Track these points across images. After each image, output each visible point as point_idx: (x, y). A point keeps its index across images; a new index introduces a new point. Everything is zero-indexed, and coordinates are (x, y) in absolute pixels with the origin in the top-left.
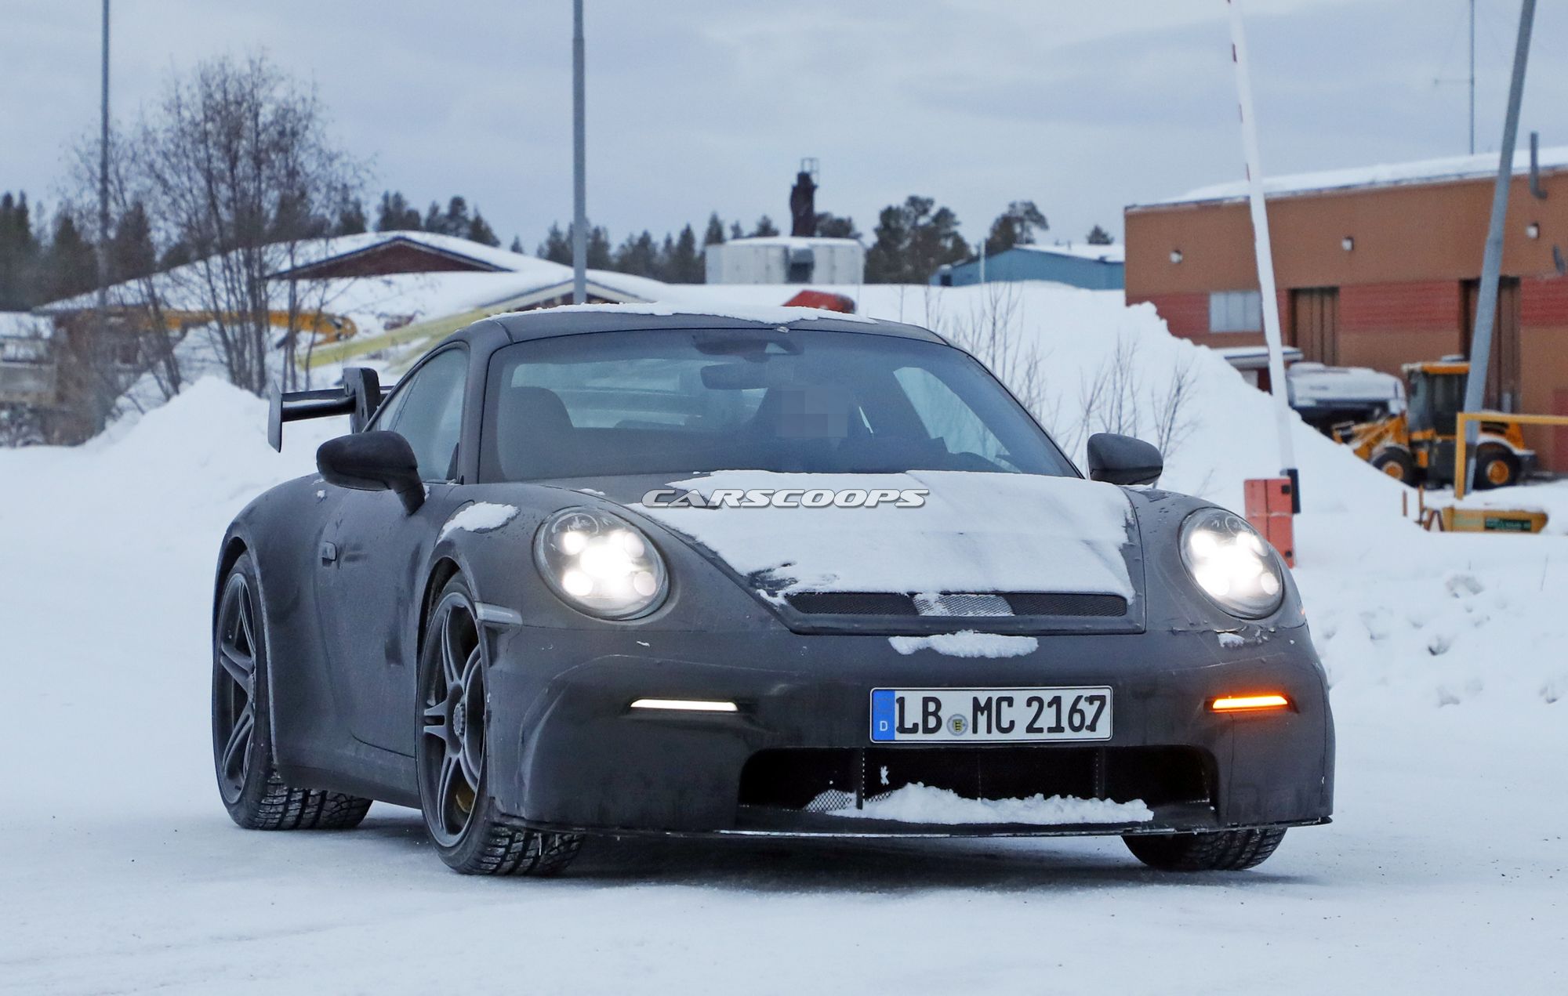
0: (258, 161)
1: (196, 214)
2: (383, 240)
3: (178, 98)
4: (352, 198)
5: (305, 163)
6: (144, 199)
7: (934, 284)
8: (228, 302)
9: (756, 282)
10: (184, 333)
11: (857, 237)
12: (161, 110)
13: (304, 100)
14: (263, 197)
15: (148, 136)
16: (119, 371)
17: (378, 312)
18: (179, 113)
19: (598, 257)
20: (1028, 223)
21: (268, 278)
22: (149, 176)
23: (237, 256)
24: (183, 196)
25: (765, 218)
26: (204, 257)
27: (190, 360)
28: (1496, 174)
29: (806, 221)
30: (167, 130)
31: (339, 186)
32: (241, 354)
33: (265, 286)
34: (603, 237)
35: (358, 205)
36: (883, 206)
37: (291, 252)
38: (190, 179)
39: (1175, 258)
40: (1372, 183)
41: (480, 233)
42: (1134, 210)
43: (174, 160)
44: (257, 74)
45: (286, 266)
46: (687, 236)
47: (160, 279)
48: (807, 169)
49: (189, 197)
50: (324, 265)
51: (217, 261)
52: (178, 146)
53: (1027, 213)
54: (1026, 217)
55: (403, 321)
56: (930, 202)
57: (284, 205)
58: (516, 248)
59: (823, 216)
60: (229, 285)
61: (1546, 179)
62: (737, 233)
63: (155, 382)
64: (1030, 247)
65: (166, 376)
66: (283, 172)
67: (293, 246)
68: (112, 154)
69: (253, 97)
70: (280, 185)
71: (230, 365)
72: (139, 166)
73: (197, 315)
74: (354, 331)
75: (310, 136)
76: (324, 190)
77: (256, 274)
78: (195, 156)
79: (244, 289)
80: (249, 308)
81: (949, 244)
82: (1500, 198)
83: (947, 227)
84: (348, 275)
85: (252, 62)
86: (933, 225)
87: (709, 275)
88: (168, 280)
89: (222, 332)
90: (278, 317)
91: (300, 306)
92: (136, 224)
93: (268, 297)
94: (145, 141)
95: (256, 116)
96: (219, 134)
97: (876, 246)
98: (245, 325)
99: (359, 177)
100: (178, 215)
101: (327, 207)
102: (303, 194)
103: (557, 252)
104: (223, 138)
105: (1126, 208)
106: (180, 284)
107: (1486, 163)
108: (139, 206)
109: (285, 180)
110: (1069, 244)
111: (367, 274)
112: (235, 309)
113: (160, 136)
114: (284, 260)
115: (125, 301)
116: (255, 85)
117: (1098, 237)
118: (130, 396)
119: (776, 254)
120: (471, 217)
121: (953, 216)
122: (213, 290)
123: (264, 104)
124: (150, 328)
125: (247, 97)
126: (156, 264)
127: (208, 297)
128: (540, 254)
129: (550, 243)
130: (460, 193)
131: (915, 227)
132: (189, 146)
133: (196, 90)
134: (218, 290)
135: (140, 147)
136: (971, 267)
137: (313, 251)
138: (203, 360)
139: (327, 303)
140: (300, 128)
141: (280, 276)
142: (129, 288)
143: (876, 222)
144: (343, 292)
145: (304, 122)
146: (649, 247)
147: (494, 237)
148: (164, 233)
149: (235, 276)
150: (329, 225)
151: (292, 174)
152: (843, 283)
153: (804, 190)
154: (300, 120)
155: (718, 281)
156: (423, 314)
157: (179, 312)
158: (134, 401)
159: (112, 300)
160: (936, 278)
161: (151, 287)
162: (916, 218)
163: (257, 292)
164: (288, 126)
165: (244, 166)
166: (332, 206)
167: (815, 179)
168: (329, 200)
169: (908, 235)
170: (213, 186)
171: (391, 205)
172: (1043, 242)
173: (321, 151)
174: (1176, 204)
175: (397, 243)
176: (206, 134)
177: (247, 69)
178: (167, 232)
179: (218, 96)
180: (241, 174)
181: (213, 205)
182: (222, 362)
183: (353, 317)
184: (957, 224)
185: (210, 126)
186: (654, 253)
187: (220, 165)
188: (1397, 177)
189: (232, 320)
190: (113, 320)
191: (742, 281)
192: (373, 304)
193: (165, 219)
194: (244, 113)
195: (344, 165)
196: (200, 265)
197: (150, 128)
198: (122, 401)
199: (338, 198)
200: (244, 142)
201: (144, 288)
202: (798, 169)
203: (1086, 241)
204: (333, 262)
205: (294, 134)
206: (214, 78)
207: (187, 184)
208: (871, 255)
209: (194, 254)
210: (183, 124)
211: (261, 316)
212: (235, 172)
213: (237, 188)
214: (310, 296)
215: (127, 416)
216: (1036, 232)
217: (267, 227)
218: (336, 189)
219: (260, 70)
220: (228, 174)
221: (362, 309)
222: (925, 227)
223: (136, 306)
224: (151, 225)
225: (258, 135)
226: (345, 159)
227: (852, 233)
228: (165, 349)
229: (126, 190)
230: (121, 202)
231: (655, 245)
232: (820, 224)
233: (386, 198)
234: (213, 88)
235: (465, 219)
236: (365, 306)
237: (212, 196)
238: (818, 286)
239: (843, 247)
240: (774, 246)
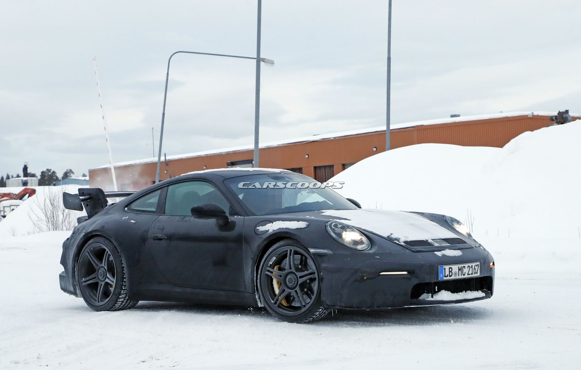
7: (52, 186)
9: (16, 186)
11: (37, 177)
20: (70, 173)
25: (18, 174)
28: (157, 161)
29: (26, 174)
36: (41, 171)
40: (136, 164)
46: (2, 178)
48: (26, 164)
53: (70, 171)
56: (51, 170)
59: (29, 173)
61: (168, 162)
62: (12, 177)
64: (71, 178)
81: (55, 178)
82: (158, 165)
83: (54, 174)
86: (51, 174)
87: (7, 185)
97: (40, 179)
105: (89, 170)
107: (156, 159)
110: (78, 177)
117: (84, 175)
119: (20, 181)
121: (55, 172)
131: (48, 175)
136: (59, 182)
143: (40, 174)
153: (25, 168)
155: (9, 187)
160: (52, 184)
162: (48, 173)
167: (27, 166)
172: (73, 177)
174: (98, 169)
184: (56, 174)
188: (140, 162)
191: (13, 186)
202: (24, 164)
203: (81, 176)
216: (72, 175)
222: (50, 175)
227: (35, 176)
232: (29, 175)
238: (29, 187)
239: (34, 179)
240: (20, 179)
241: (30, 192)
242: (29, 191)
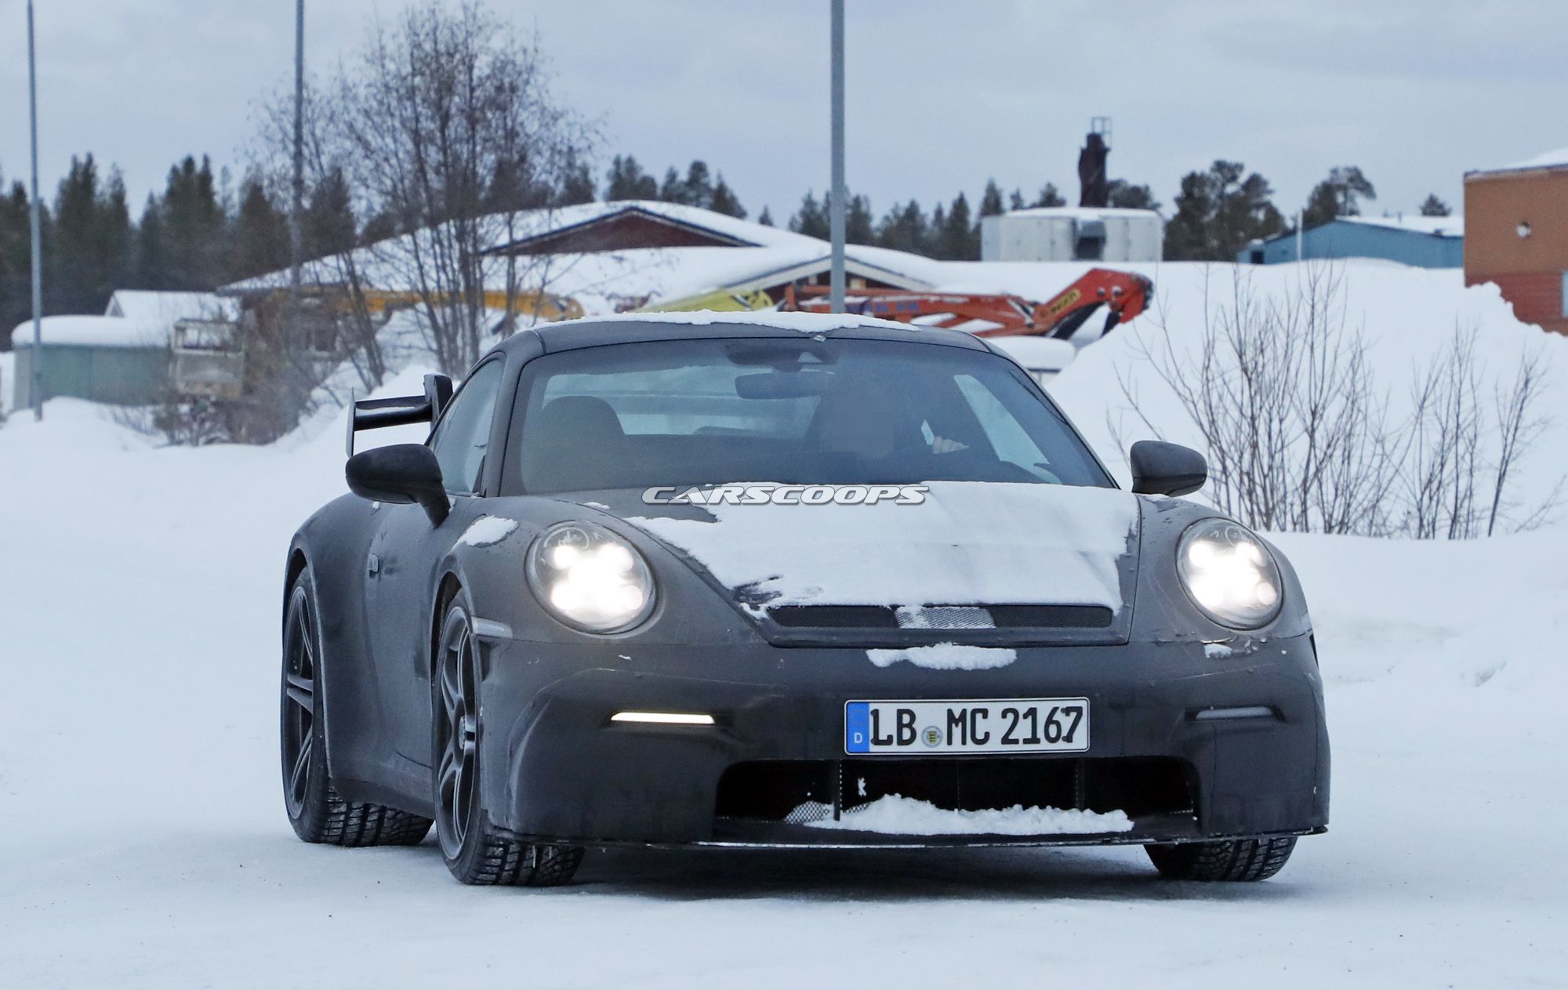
0: (472, 120)
1: (402, 180)
2: (614, 210)
3: (382, 48)
4: (579, 162)
5: (526, 123)
6: (341, 163)
7: (1245, 262)
8: (438, 282)
9: (1039, 259)
10: (388, 316)
11: (1155, 207)
12: (362, 63)
13: (525, 51)
14: (478, 161)
15: (346, 91)
16: (315, 359)
17: (608, 292)
18: (383, 66)
19: (858, 231)
20: (1352, 192)
21: (484, 254)
22: (348, 138)
23: (448, 228)
24: (387, 160)
25: (1049, 185)
26: (411, 230)
27: (395, 347)
29: (1096, 190)
30: (369, 85)
31: (565, 149)
32: (452, 340)
33: (480, 262)
34: (864, 208)
35: (585, 171)
37: (509, 224)
38: (395, 141)
39: (1522, 231)
41: (724, 203)
42: (1476, 176)
43: (377, 119)
44: (471, 20)
45: (503, 240)
46: (960, 206)
47: (360, 255)
48: (1098, 130)
49: (394, 161)
50: (546, 239)
51: (425, 234)
52: (381, 103)
53: (1351, 180)
54: (1350, 185)
55: (638, 302)
56: (1240, 167)
57: (502, 170)
58: (765, 220)
59: (1115, 184)
60: (439, 262)
62: (1018, 204)
63: (355, 372)
64: (1354, 219)
65: (368, 365)
66: (501, 132)
67: (511, 217)
68: (308, 113)
69: (467, 48)
70: (498, 148)
71: (440, 352)
72: (337, 127)
73: (402, 296)
74: (580, 313)
75: (531, 92)
76: (547, 154)
77: (470, 249)
78: (401, 115)
79: (456, 266)
80: (462, 289)
81: (1261, 215)
83: (1259, 195)
84: (575, 251)
85: (465, 8)
86: (1242, 193)
87: (985, 251)
88: (370, 256)
89: (431, 315)
90: (495, 298)
91: (519, 286)
92: (334, 193)
93: (483, 276)
94: (343, 98)
95: (471, 68)
96: (428, 89)
97: (1178, 218)
98: (457, 306)
99: (587, 139)
100: (381, 182)
101: (551, 173)
102: (523, 158)
103: (812, 224)
104: (433, 94)
105: (1466, 175)
106: (383, 260)
108: (338, 171)
109: (502, 142)
110: (1400, 216)
111: (595, 250)
112: (446, 289)
113: (362, 92)
114: (500, 233)
115: (321, 280)
116: (469, 34)
117: (1434, 208)
118: (326, 388)
119: (1062, 227)
120: (714, 185)
121: (1265, 183)
122: (421, 267)
123: (479, 56)
124: (349, 310)
125: (460, 47)
126: (356, 238)
127: (415, 275)
128: (792, 227)
129: (803, 214)
130: (700, 158)
131: (1221, 196)
132: (394, 103)
133: (402, 39)
134: (426, 267)
135: (337, 104)
136: (1284, 244)
137: (534, 223)
138: (410, 347)
139: (550, 282)
140: (520, 83)
141: (497, 251)
142: (326, 265)
143: (1177, 190)
144: (568, 269)
145: (525, 76)
146: (918, 218)
147: (739, 207)
148: (366, 202)
149: (447, 251)
150: (553, 194)
151: (511, 134)
152: (1139, 260)
153: (1094, 154)
154: (520, 74)
155: (996, 258)
156: (659, 295)
157: (382, 292)
158: (332, 394)
159: (307, 279)
160: (1246, 254)
161: (350, 263)
162: (1223, 186)
163: (471, 269)
164: (507, 81)
165: (457, 126)
166: (556, 172)
167: (1107, 141)
168: (552, 163)
169: (1214, 206)
170: (422, 148)
171: (623, 170)
172: (1368, 212)
173: (543, 109)
174: (1523, 170)
175: (629, 214)
176: (412, 92)
177: (460, 16)
178: (369, 201)
179: (428, 46)
180: (453, 136)
181: (422, 170)
182: (430, 349)
183: (580, 298)
184: (1270, 192)
185: (418, 80)
186: (923, 227)
187: (428, 125)
189: (443, 302)
190: (307, 300)
191: (1023, 257)
192: (603, 283)
193: (367, 187)
194: (456, 67)
195: (569, 125)
196: (406, 239)
197: (350, 83)
198: (318, 393)
199: (563, 163)
200: (456, 99)
201: (342, 264)
202: (1089, 131)
203: (1420, 212)
204: (555, 236)
205: (513, 89)
206: (423, 26)
207: (392, 146)
208: (1171, 228)
209: (400, 226)
210: (388, 78)
211: (475, 296)
212: (447, 133)
213: (449, 151)
214: (531, 273)
215: (324, 410)
216: (1361, 201)
217: (482, 195)
218: (560, 152)
219: (474, 17)
220: (438, 134)
221: (590, 289)
222: (1233, 196)
223: (332, 285)
224: (351, 192)
225: (472, 90)
226: (571, 118)
227: (1149, 203)
228: (367, 335)
229: (323, 153)
230: (317, 167)
231: (923, 217)
232: (1112, 193)
233: (617, 162)
234: (422, 37)
235: (707, 187)
236: (593, 285)
237: (420, 160)
238: (1110, 263)
239: (1136, 218)
240: (1059, 218)
241: (1117, 294)
242: (1116, 288)
